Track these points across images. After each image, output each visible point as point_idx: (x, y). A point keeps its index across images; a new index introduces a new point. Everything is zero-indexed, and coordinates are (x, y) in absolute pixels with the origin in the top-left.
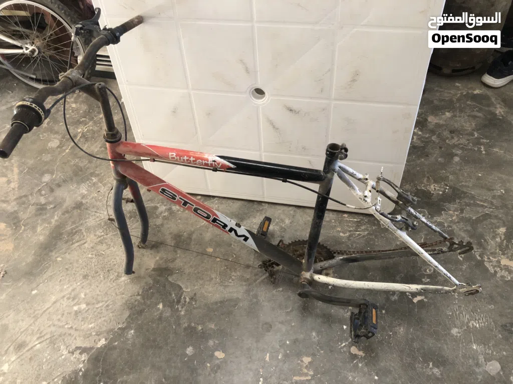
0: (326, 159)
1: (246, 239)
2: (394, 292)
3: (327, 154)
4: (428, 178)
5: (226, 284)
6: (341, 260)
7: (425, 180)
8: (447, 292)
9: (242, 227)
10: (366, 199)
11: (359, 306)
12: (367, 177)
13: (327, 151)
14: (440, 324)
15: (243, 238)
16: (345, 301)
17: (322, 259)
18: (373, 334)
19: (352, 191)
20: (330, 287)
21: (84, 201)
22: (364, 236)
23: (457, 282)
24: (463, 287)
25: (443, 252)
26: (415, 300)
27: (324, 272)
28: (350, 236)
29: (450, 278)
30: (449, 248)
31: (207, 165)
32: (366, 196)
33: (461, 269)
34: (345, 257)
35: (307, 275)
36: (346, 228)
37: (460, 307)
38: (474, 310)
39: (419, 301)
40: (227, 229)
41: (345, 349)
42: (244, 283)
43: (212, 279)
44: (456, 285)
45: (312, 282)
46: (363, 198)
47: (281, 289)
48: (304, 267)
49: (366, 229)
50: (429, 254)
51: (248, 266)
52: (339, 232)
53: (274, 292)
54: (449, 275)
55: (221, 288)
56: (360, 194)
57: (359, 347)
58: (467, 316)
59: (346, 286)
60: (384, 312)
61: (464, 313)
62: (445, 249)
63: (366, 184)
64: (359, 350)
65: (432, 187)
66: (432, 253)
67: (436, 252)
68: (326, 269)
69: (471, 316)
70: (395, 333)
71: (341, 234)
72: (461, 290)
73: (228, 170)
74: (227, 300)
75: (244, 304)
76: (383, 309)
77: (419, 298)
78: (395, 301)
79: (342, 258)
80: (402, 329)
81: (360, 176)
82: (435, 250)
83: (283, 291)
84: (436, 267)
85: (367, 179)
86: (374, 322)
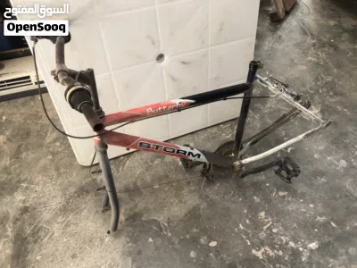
1: (199, 156)
5: (184, 200)
6: (249, 145)
14: (307, 156)
15: (197, 156)
21: (27, 205)
24: (325, 123)
26: (289, 151)
35: (237, 163)
38: (316, 142)
40: (187, 154)
41: (276, 196)
42: (195, 193)
43: (172, 203)
47: (218, 184)
53: (216, 188)
55: (183, 205)
57: (282, 190)
64: (284, 192)
73: (191, 105)
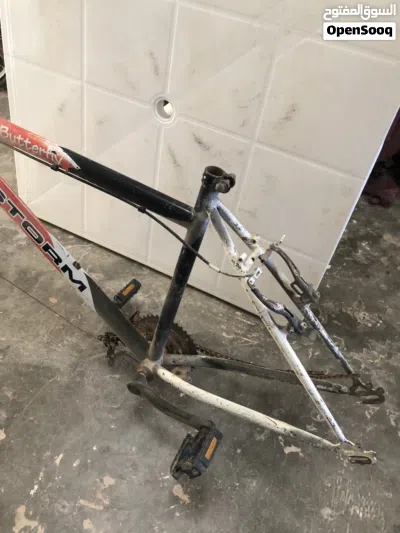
0: (202, 187)
1: (82, 288)
2: (261, 428)
3: (203, 180)
4: (360, 302)
5: (53, 347)
6: (203, 359)
7: (355, 304)
8: (325, 448)
9: (82, 269)
10: (241, 264)
11: (200, 428)
12: (255, 238)
13: (205, 174)
14: (309, 495)
15: (79, 285)
16: (183, 415)
17: (180, 351)
18: (200, 474)
19: (225, 248)
20: (181, 395)
22: (251, 346)
23: (343, 437)
24: (349, 447)
25: (341, 392)
26: (288, 450)
27: (176, 369)
28: (233, 340)
29: (334, 426)
30: (350, 389)
31: (44, 155)
32: (240, 260)
33: (364, 430)
34: (209, 357)
35: (149, 365)
36: (234, 328)
37: (345, 480)
38: (363, 492)
39: (292, 454)
40: (61, 265)
41: (166, 484)
42: (76, 354)
43: (38, 335)
44: (341, 441)
45: (153, 377)
46: (236, 260)
47: (118, 376)
48: (150, 351)
49: (258, 338)
50: (318, 389)
51: (89, 335)
52: (223, 330)
53: (108, 377)
54: (333, 421)
55: (45, 351)
56: (234, 254)
57: (187, 487)
58: (351, 497)
59: (193, 395)
60: (239, 451)
61: (348, 491)
62: (344, 388)
63: (252, 249)
64: (185, 493)
65: (361, 314)
66: (322, 387)
67: (331, 389)
68: (180, 366)
69: (356, 498)
70: (243, 486)
71: (224, 334)
72: (346, 451)
73: (71, 171)
74: (43, 368)
75: (63, 379)
76: (240, 447)
77: (293, 449)
78: (260, 441)
79: (204, 357)
80: (254, 484)
81: (247, 234)
82: (331, 386)
83: (119, 379)
84: (318, 402)
85: (254, 242)
86: (208, 456)
